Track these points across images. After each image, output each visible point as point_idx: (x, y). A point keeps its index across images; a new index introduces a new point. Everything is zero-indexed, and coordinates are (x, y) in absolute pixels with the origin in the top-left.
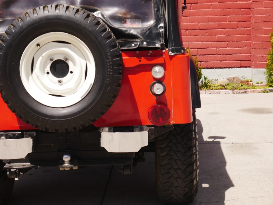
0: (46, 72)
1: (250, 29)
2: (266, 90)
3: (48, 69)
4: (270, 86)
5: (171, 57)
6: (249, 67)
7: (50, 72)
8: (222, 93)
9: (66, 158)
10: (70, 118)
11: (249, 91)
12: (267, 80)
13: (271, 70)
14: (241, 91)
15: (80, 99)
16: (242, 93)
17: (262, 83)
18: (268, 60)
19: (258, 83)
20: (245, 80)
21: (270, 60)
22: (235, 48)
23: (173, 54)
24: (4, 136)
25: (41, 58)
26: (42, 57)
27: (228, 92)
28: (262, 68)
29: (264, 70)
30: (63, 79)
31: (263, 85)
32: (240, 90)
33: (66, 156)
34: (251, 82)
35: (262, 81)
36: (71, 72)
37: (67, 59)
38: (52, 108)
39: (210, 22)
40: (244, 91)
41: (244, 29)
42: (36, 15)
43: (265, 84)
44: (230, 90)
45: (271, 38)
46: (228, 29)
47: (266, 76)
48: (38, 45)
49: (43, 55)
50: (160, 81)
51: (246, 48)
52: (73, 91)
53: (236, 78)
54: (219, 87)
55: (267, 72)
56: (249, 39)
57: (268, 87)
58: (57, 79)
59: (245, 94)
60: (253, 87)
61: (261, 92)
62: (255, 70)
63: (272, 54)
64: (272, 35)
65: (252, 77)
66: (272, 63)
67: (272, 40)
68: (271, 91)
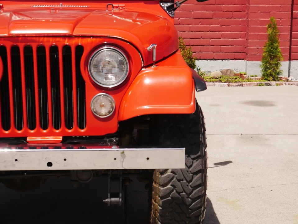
1: (245, 19)
2: (262, 83)
4: (266, 79)
6: (243, 59)
8: (217, 85)
11: (244, 84)
12: (263, 73)
13: (267, 63)
14: (237, 84)
16: (237, 86)
17: (257, 76)
18: (264, 52)
19: (253, 76)
20: (238, 72)
21: (266, 52)
22: (229, 39)
27: (224, 85)
28: (257, 61)
29: (260, 63)
31: (257, 79)
32: (235, 83)
34: (245, 75)
39: (204, 11)
40: (240, 84)
41: (239, 19)
43: (260, 77)
44: (225, 82)
45: (268, 29)
46: (223, 19)
47: (261, 69)
51: (240, 39)
53: (229, 71)
54: (214, 80)
55: (263, 65)
56: (244, 30)
57: (263, 81)
59: (241, 87)
60: (249, 80)
61: (257, 86)
62: (249, 63)
63: (269, 46)
64: (270, 26)
65: (246, 70)
66: (268, 55)
67: (270, 31)
68: (267, 84)
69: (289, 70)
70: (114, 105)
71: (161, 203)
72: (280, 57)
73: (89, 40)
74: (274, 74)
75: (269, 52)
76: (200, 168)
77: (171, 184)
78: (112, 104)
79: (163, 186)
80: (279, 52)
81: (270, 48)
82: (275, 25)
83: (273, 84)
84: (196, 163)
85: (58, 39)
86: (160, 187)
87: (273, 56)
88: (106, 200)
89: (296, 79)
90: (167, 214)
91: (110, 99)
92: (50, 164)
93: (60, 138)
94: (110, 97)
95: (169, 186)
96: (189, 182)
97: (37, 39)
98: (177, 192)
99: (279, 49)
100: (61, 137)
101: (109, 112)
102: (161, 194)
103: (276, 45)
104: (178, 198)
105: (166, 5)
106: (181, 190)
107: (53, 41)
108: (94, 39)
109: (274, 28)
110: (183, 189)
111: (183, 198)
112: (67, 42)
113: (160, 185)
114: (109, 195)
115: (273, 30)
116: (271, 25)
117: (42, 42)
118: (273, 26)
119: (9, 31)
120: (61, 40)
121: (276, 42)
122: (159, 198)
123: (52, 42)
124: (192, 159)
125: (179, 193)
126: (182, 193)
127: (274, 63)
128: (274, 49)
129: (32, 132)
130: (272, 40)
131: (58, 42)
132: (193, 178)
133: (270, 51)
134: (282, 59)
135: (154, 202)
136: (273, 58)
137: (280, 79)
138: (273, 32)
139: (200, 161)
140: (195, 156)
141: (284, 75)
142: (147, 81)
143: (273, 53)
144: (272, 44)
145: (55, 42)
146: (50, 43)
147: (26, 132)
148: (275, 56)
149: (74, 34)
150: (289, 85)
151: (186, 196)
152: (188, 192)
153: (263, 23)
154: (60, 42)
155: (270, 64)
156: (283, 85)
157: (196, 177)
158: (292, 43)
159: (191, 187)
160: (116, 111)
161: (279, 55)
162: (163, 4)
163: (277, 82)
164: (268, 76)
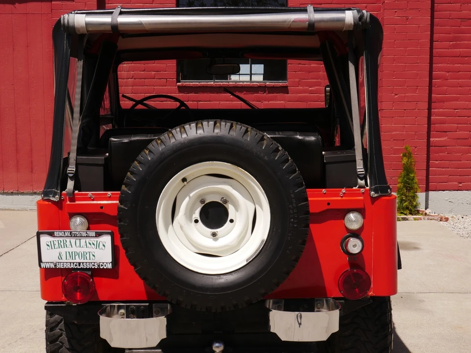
0: (194, 220)
3: (197, 215)
4: (402, 213)
5: (374, 200)
7: (199, 219)
9: (218, 347)
10: (230, 292)
12: (398, 205)
13: (402, 195)
15: (245, 263)
18: (399, 183)
21: (401, 183)
23: (376, 195)
24: (124, 309)
25: (187, 199)
26: (190, 197)
30: (219, 231)
33: (217, 345)
36: (232, 221)
37: (226, 202)
38: (202, 275)
42: (184, 136)
45: (402, 158)
48: (184, 180)
49: (191, 195)
50: (355, 234)
52: (233, 249)
55: (399, 197)
57: (399, 214)
58: (210, 231)
63: (405, 176)
64: (404, 155)
66: (403, 187)
67: (405, 160)
68: (404, 219)
72: (417, 189)
74: (410, 207)
75: (404, 183)
80: (416, 183)
81: (405, 179)
82: (410, 154)
83: (410, 219)
87: (409, 187)
89: (435, 213)
99: (416, 180)
103: (412, 175)
109: (409, 157)
115: (409, 159)
116: (406, 153)
118: (408, 155)
121: (412, 172)
127: (410, 195)
128: (409, 179)
130: (408, 170)
133: (406, 182)
134: (419, 190)
136: (409, 190)
137: (418, 212)
138: (408, 161)
141: (422, 208)
143: (409, 184)
144: (408, 175)
148: (412, 188)
150: (428, 219)
153: (397, 151)
155: (406, 196)
156: (421, 219)
158: (430, 173)
161: (416, 186)
163: (415, 216)
164: (403, 209)
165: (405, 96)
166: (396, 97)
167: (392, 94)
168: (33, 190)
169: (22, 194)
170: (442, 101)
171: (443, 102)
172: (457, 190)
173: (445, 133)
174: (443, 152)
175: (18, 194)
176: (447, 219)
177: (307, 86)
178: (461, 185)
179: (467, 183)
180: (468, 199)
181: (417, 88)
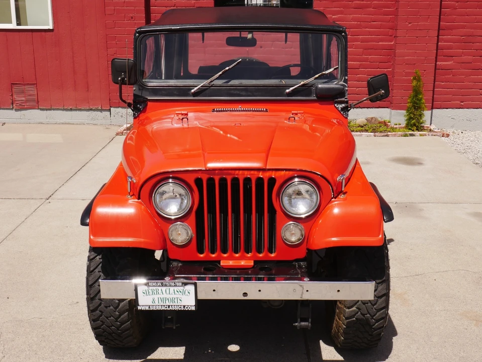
2: (406, 134)
4: (410, 129)
6: (387, 108)
8: (364, 136)
11: (389, 135)
12: (406, 122)
13: (411, 113)
14: (383, 134)
16: (383, 136)
17: (400, 124)
18: (408, 103)
19: (396, 125)
20: (383, 120)
21: (411, 103)
27: (370, 135)
28: (401, 110)
29: (404, 112)
31: (401, 128)
32: (381, 133)
34: (389, 124)
35: (400, 123)
40: (385, 134)
43: (404, 125)
44: (371, 132)
45: (412, 81)
46: (369, 69)
47: (405, 119)
53: (374, 119)
54: (360, 128)
55: (407, 115)
57: (407, 130)
59: (386, 138)
60: (393, 129)
61: (402, 136)
62: (394, 112)
63: (414, 97)
64: (415, 79)
65: (390, 118)
66: (412, 107)
67: (414, 83)
68: (412, 135)
69: (431, 118)
70: (303, 233)
71: (346, 322)
72: (424, 108)
73: (283, 173)
74: (417, 124)
75: (413, 103)
76: (384, 292)
77: (356, 306)
78: (302, 232)
79: (349, 308)
80: (423, 103)
81: (414, 99)
82: (419, 77)
83: (417, 135)
84: (380, 287)
85: (252, 172)
86: (345, 308)
87: (417, 107)
88: (296, 324)
89: (438, 129)
90: (351, 332)
91: (300, 227)
92: (245, 294)
93: (251, 263)
94: (301, 226)
95: (354, 308)
96: (373, 305)
97: (233, 172)
98: (361, 313)
99: (423, 101)
100: (253, 261)
101: (299, 240)
102: (346, 315)
103: (420, 96)
104: (362, 319)
105: (340, 106)
106: (366, 312)
107: (248, 173)
108: (287, 172)
109: (418, 80)
110: (368, 311)
111: (367, 319)
112: (262, 175)
113: (345, 307)
114: (299, 320)
115: (418, 82)
116: (415, 77)
117: (237, 175)
118: (417, 79)
119: (205, 165)
120: (256, 172)
121: (420, 93)
122: (344, 318)
123: (247, 175)
124: (377, 283)
125: (363, 315)
126: (366, 314)
127: (418, 113)
128: (418, 100)
129: (225, 255)
130: (417, 92)
131: (253, 174)
132: (377, 301)
133: (415, 103)
134: (426, 109)
135: (338, 320)
136: (417, 109)
137: (423, 129)
138: (417, 84)
139: (384, 285)
140: (380, 281)
141: (427, 124)
142: (336, 211)
143: (417, 104)
144: (416, 96)
145: (249, 175)
146: (245, 176)
147: (219, 256)
148: (419, 108)
149: (267, 168)
150: (432, 135)
151: (371, 317)
152: (373, 314)
153: (408, 74)
154: (255, 174)
155: (414, 115)
156: (426, 135)
157: (380, 301)
158: (435, 93)
159: (375, 309)
160: (306, 239)
161: (423, 105)
162: (337, 105)
163: (421, 133)
164: (411, 126)
165: (418, 25)
166: (410, 25)
167: (407, 23)
168: (89, 107)
169: (80, 110)
170: (450, 28)
171: (452, 29)
172: (459, 108)
173: (451, 58)
174: (448, 75)
175: (76, 110)
176: (448, 135)
177: (331, 14)
178: (462, 104)
179: (468, 102)
180: (468, 116)
181: (429, 18)
